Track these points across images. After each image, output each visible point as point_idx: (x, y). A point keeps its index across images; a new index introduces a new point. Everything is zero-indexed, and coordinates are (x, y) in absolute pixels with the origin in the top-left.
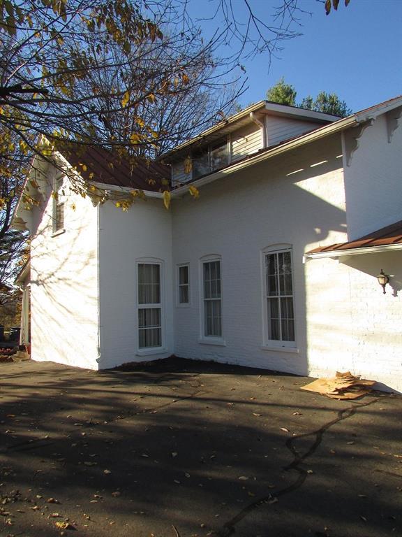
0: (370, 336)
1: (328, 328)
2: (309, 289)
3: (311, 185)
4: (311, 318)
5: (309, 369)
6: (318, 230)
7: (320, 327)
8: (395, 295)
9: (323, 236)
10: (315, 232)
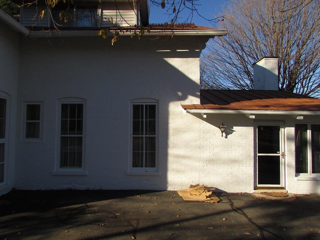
0: (211, 161)
1: (184, 157)
2: (171, 132)
3: (176, 62)
4: (172, 151)
5: (168, 185)
6: (180, 94)
7: (178, 157)
8: (226, 137)
9: (184, 98)
10: (178, 94)
